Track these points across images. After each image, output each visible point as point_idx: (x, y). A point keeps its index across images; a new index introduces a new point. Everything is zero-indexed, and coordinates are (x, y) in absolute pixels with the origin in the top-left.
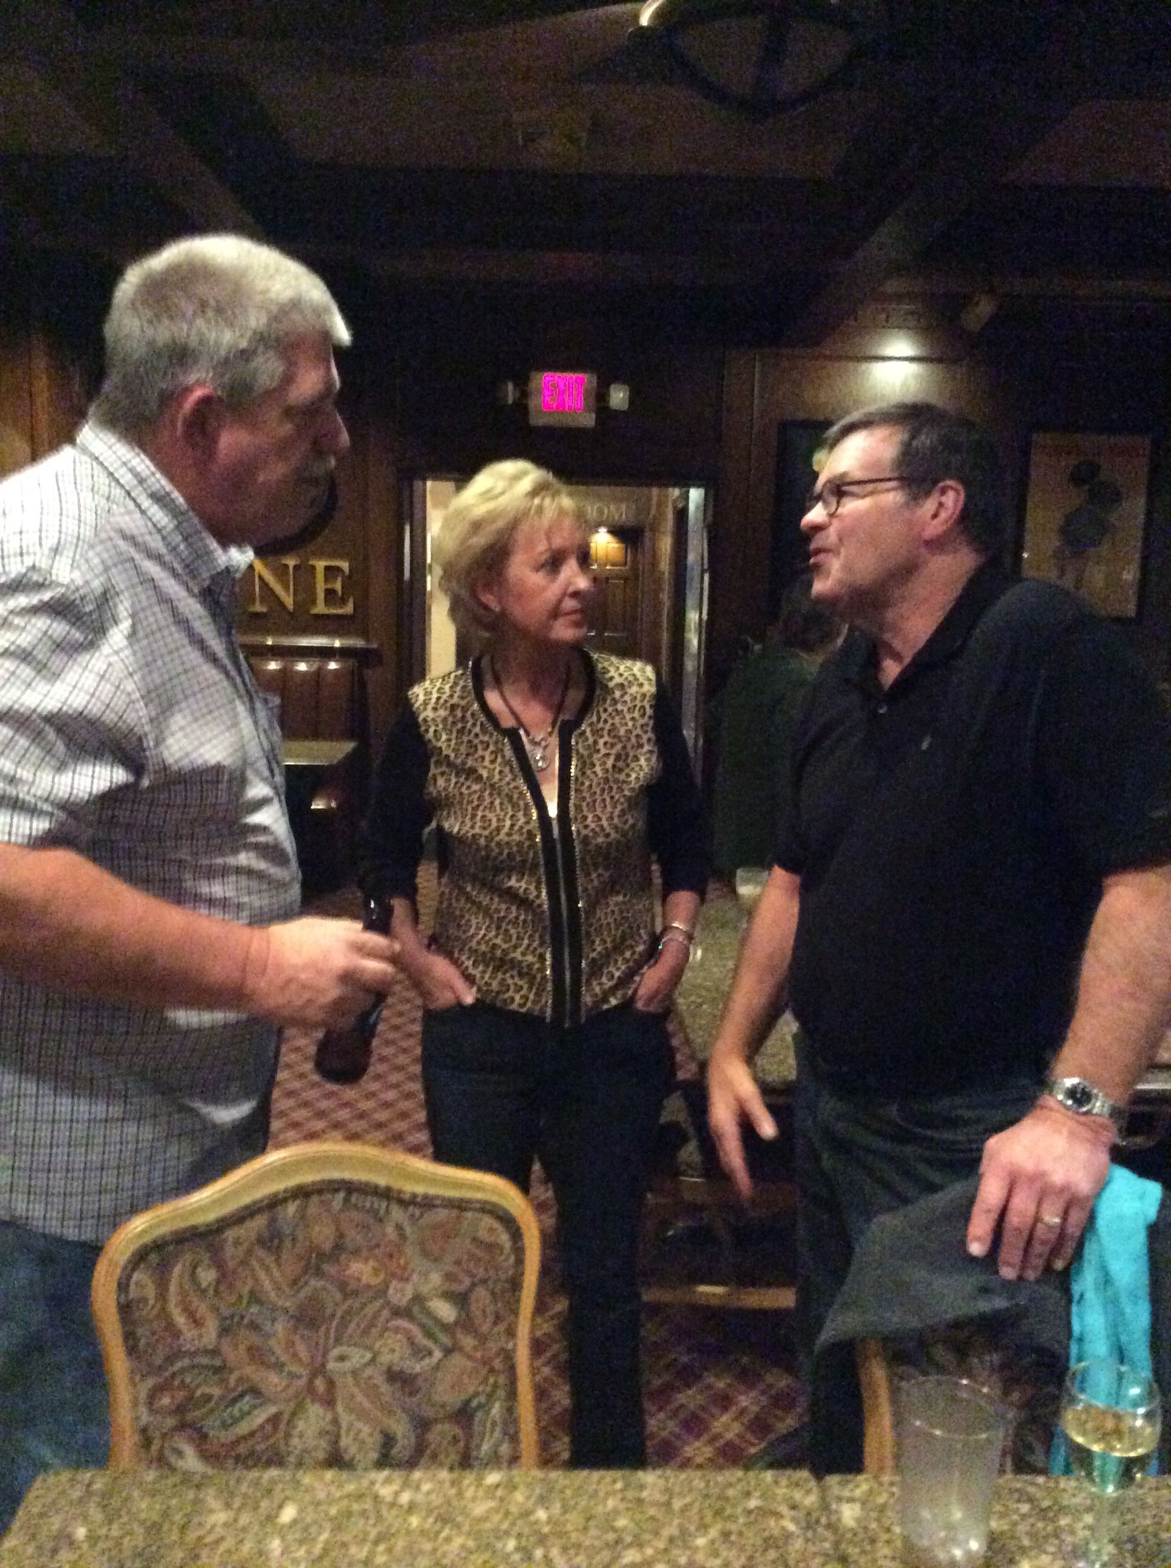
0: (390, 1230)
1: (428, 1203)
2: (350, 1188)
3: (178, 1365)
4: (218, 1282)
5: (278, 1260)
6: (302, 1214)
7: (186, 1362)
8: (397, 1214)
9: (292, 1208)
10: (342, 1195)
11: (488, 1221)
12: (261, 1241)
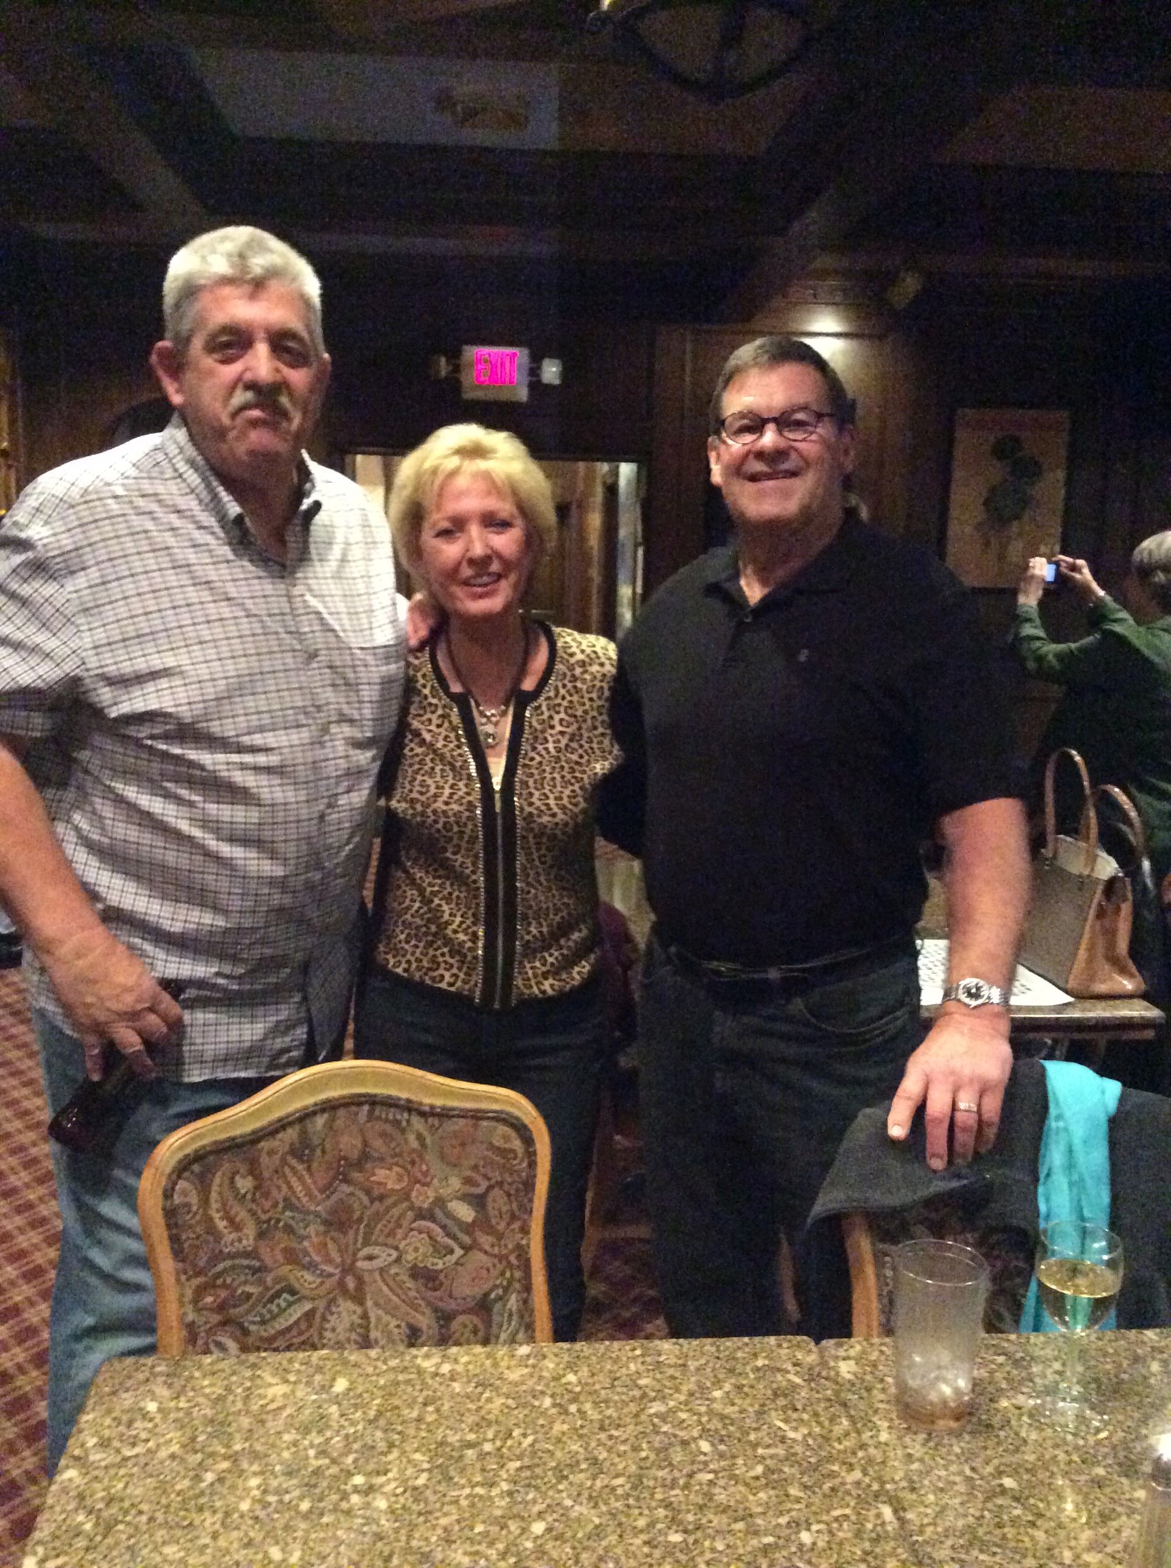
0: (412, 1138)
1: (445, 1114)
2: (373, 1101)
3: (220, 1267)
4: (256, 1188)
5: (309, 1169)
6: (329, 1126)
7: (228, 1263)
8: (418, 1123)
9: (320, 1121)
10: (366, 1108)
11: (503, 1129)
12: (293, 1152)
